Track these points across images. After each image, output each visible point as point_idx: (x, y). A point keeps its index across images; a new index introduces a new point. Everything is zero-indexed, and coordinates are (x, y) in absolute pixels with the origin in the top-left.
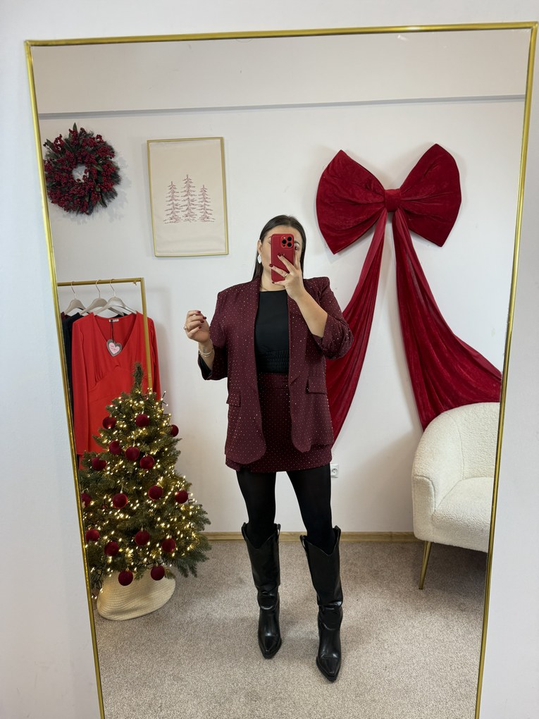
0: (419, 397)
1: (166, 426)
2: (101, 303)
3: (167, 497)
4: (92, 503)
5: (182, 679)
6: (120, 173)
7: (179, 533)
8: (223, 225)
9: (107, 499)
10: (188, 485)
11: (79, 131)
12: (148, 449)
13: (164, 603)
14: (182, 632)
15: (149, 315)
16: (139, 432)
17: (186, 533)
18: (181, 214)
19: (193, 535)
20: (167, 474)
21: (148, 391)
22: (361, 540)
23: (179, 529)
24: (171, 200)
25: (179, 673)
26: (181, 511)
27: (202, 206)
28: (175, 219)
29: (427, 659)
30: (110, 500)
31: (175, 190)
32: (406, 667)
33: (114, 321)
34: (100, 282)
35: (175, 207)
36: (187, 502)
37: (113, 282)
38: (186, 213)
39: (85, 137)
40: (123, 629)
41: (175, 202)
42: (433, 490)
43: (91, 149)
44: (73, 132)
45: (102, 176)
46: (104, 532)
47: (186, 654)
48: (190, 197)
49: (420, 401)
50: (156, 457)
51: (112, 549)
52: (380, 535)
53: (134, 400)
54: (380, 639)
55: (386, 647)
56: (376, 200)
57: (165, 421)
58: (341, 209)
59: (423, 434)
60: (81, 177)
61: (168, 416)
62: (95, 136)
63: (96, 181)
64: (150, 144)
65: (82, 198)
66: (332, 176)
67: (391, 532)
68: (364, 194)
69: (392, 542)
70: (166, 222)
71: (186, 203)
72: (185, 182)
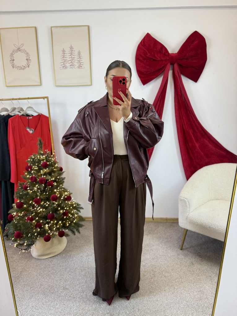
5: (67, 289)
8: (89, 70)
12: (50, 178)
13: (63, 250)
18: (68, 65)
24: (63, 58)
25: (66, 286)
27: (78, 61)
28: (65, 67)
29: (183, 280)
31: (65, 53)
35: (65, 61)
38: (71, 64)
41: (65, 59)
42: (188, 205)
47: (70, 276)
48: (73, 57)
49: (184, 158)
52: (161, 219)
54: (161, 270)
55: (164, 274)
56: (165, 58)
58: (147, 63)
64: (52, 28)
66: (143, 46)
67: (167, 218)
68: (159, 55)
69: (167, 222)
70: (61, 68)
71: (70, 59)
72: (70, 48)
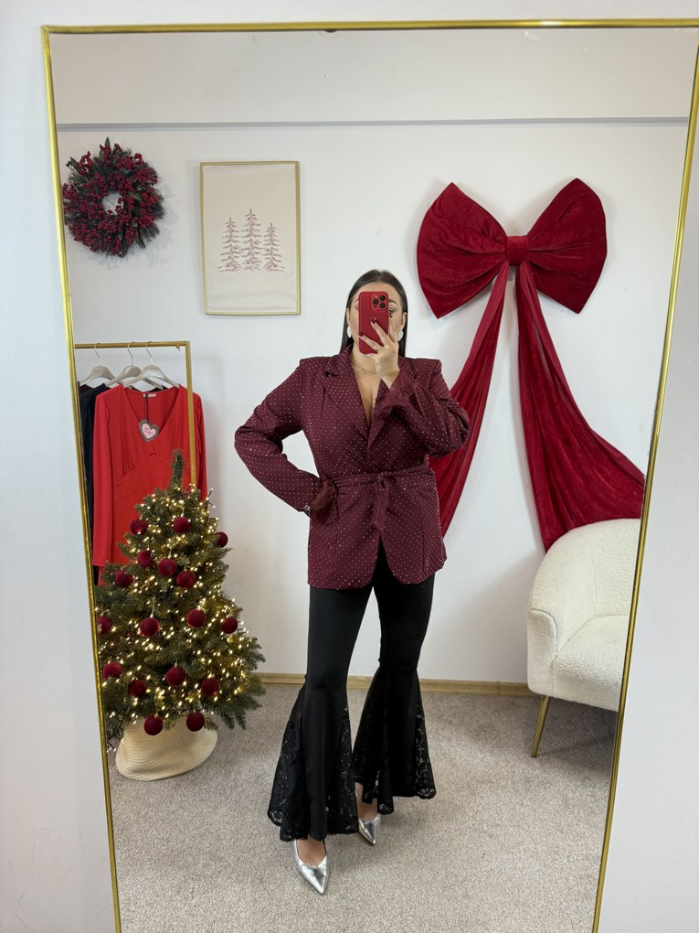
0: (542, 509)
1: (212, 534)
2: (135, 372)
3: (210, 625)
4: (114, 629)
5: (220, 859)
6: (163, 205)
7: (224, 671)
8: (295, 275)
9: (133, 624)
10: (237, 611)
11: (112, 147)
12: (188, 562)
13: (203, 761)
14: (223, 799)
15: (195, 390)
16: (176, 540)
17: (234, 672)
18: (240, 260)
19: (243, 674)
20: (212, 595)
21: (190, 488)
22: (460, 690)
23: (224, 666)
24: (228, 241)
25: (217, 851)
26: (227, 643)
27: (268, 250)
28: (232, 266)
29: (539, 848)
30: (136, 626)
31: (235, 229)
32: (510, 855)
33: (150, 396)
34: (133, 345)
35: (234, 250)
36: (236, 632)
37: (150, 345)
38: (248, 258)
39: (121, 156)
40: (148, 792)
41: (234, 245)
42: (555, 629)
43: (127, 172)
44: (105, 149)
45: (141, 207)
46: (128, 667)
47: (228, 827)
48: (254, 239)
49: (543, 514)
50: (197, 574)
51: (137, 688)
52: (484, 685)
53: (171, 499)
54: (478, 819)
55: (485, 829)
56: (495, 250)
57: (211, 527)
58: (449, 260)
59: (544, 556)
60: (113, 208)
61: (215, 521)
62: (133, 155)
63: (134, 214)
64: (204, 167)
65: (114, 235)
66: (438, 216)
67: (499, 683)
68: (479, 241)
69: (499, 695)
70: (221, 269)
71: (248, 245)
72: (247, 218)
